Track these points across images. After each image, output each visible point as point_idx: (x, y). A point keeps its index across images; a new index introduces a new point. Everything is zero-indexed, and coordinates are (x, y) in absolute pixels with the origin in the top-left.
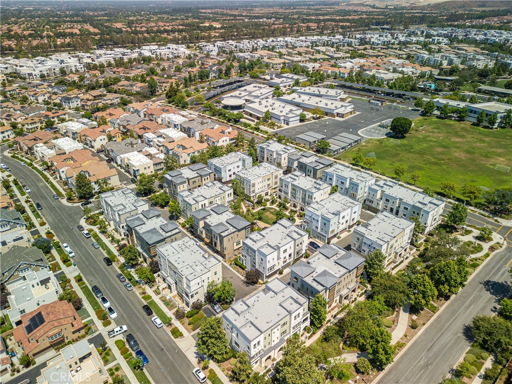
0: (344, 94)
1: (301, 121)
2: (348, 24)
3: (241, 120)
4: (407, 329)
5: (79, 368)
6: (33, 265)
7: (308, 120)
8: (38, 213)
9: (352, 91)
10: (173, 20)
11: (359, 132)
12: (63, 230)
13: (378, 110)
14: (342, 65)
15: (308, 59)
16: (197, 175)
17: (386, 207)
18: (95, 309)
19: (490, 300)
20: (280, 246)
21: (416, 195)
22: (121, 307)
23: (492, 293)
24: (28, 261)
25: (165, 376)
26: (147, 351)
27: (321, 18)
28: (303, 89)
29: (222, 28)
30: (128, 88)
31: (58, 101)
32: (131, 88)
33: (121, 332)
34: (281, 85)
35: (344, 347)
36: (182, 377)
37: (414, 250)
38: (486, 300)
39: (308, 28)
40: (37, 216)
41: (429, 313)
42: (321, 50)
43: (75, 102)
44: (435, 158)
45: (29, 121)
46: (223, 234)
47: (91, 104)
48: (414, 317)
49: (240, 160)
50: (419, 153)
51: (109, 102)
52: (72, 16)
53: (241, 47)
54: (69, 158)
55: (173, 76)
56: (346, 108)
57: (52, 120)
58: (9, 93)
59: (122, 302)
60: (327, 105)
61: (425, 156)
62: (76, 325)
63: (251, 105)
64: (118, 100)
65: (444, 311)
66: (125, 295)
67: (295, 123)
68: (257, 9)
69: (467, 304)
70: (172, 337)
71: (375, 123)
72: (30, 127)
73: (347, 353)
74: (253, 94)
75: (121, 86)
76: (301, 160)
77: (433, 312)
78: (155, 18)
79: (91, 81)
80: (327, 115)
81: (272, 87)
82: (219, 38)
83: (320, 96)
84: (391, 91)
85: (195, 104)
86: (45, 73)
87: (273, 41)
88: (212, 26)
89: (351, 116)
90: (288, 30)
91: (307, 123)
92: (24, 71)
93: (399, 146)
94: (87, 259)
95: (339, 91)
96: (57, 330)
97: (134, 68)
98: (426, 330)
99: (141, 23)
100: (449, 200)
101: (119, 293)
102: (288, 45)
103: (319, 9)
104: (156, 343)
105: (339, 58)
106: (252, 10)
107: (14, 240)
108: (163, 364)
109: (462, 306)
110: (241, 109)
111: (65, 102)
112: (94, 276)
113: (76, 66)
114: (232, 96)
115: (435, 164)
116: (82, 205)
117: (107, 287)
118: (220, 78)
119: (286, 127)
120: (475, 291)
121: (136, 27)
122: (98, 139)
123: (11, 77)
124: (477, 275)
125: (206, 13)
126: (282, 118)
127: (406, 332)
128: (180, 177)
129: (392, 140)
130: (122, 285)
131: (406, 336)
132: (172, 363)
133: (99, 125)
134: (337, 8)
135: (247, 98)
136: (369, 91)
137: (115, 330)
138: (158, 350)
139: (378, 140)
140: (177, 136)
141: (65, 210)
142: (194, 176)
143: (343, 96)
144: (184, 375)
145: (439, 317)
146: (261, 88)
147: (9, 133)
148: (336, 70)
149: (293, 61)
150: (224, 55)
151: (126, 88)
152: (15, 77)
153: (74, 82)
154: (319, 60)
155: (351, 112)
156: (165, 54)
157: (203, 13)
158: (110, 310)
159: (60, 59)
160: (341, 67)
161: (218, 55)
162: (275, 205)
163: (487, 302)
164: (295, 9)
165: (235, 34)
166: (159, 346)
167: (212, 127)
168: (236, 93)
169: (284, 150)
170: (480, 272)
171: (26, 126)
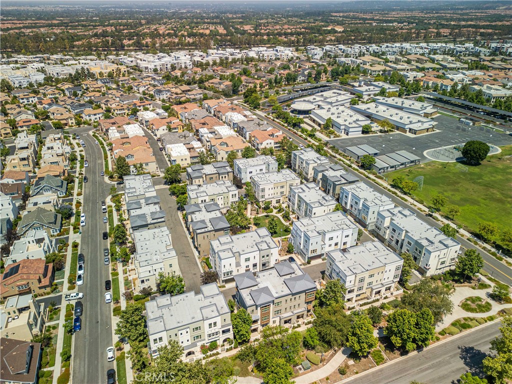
0: (433, 108)
1: (363, 132)
2: (490, 31)
3: (302, 125)
4: (334, 372)
5: (17, 317)
6: (45, 226)
7: (374, 132)
8: (82, 185)
9: (446, 106)
10: (301, 23)
11: (425, 153)
12: (91, 202)
13: (464, 130)
14: (450, 76)
15: (415, 67)
16: (216, 172)
17: (392, 237)
18: (70, 273)
19: (458, 370)
20: (241, 253)
21: (429, 231)
22: (91, 278)
23: (466, 364)
24: (42, 221)
25: (85, 346)
26: (86, 320)
27: (463, 23)
28: (386, 99)
29: (343, 32)
30: (217, 86)
31: (152, 93)
32: (219, 86)
33: (75, 298)
34: (364, 93)
35: (255, 369)
36: (97, 350)
37: (401, 291)
38: (454, 369)
39: (438, 35)
40: (80, 187)
41: (371, 363)
42: (437, 58)
43: (165, 95)
44: (502, 194)
45: (119, 107)
46: (198, 231)
47: (175, 98)
48: (351, 362)
49: (264, 163)
50: (485, 185)
51: (192, 97)
52: (213, 18)
53: (349, 52)
54: (128, 143)
55: (262, 77)
56: (422, 125)
57: (138, 108)
58: (121, 82)
59: (94, 273)
60: (401, 119)
61: (491, 190)
62: (43, 282)
63: (318, 111)
64: (202, 95)
65: (391, 365)
66: (100, 267)
67: (356, 134)
68: (394, 13)
69: (426, 366)
70: (112, 314)
71: (452, 143)
72: (119, 112)
73: (254, 376)
74: (327, 100)
75: (211, 83)
76: (326, 173)
77: (377, 363)
78: (285, 21)
79: (190, 77)
80: (398, 129)
81: (354, 94)
82: (334, 42)
83: (401, 108)
84: (494, 110)
85: (268, 106)
86: (158, 68)
87: (387, 47)
88: (334, 29)
89: (427, 133)
90: (414, 35)
91: (371, 135)
92: (143, 65)
93: (464, 174)
94: (92, 230)
95: (426, 104)
96: (25, 282)
97: (233, 68)
98: (356, 380)
99: (268, 26)
100: (486, 245)
101: (97, 265)
102: (402, 51)
103: (467, 14)
104: (97, 316)
105: (451, 69)
106: (387, 14)
107: (44, 203)
108: (90, 335)
109: (418, 366)
110: (308, 114)
111: (157, 94)
112: (88, 246)
113: (185, 63)
114: (304, 101)
115: (499, 201)
116: (117, 184)
117: (91, 257)
118: (308, 82)
119: (344, 136)
120: (445, 354)
121: (261, 29)
122: (161, 129)
123: (133, 69)
124: (461, 338)
125: (336, 16)
126: (342, 127)
127: (330, 375)
128: (198, 172)
129: (460, 165)
130: (103, 257)
131: (327, 379)
132: (98, 336)
133: (169, 116)
134: (491, 12)
135: (320, 103)
136: (468, 108)
137: (72, 295)
138: (94, 321)
139: (442, 164)
140: (226, 134)
141: (103, 185)
142: (213, 173)
143: (430, 110)
144: (100, 350)
145: (381, 370)
146: (340, 94)
147: (101, 115)
148: (439, 82)
149: (395, 69)
150: (328, 59)
151: (215, 85)
152: (135, 70)
153: (177, 77)
154: (428, 69)
155: (428, 129)
156: (268, 56)
157: (334, 17)
158: (80, 277)
159: (177, 56)
160: (448, 78)
161: (321, 58)
162: (281, 214)
163: (453, 372)
164: (437, 13)
165: (353, 38)
166: (97, 319)
167: (265, 129)
168: (311, 98)
169: (316, 160)
170: (469, 335)
171: (116, 111)
